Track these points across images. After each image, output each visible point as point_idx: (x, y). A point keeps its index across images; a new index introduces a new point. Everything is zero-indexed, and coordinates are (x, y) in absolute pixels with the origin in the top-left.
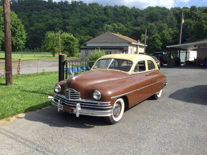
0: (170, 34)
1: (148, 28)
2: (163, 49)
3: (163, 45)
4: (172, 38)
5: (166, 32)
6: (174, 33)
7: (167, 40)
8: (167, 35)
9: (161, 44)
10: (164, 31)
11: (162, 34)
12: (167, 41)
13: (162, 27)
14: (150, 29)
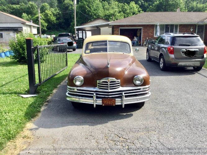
0: (53, 14)
1: (29, 7)
2: (48, 30)
3: (47, 26)
4: (55, 18)
5: (49, 12)
6: (57, 14)
7: (51, 20)
8: (51, 15)
9: (46, 24)
10: (46, 11)
11: (45, 14)
12: (52, 22)
13: (44, 6)
14: (31, 8)
